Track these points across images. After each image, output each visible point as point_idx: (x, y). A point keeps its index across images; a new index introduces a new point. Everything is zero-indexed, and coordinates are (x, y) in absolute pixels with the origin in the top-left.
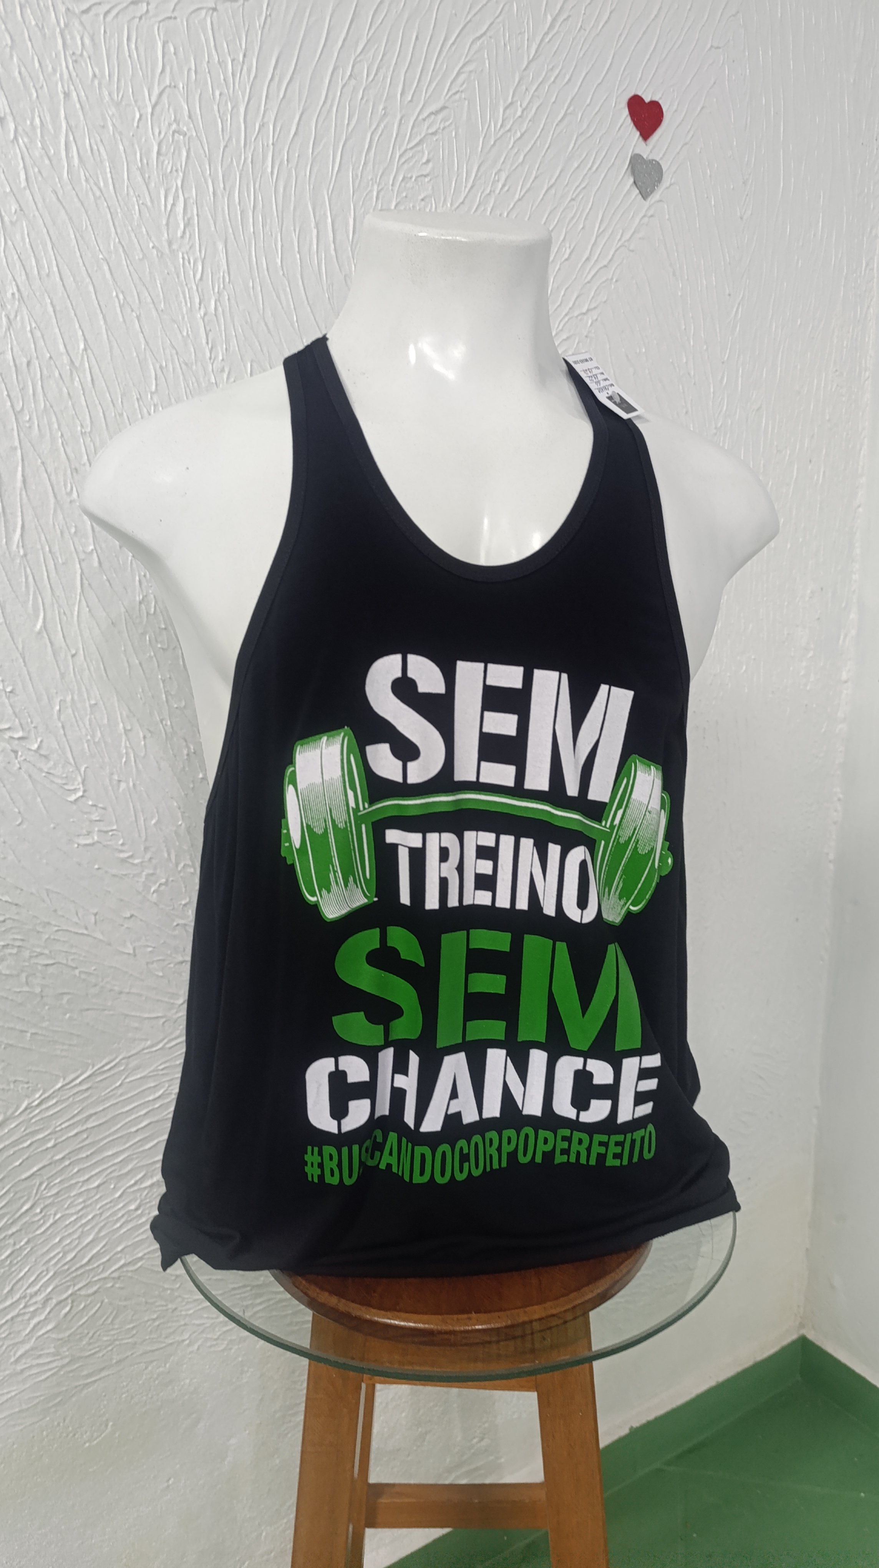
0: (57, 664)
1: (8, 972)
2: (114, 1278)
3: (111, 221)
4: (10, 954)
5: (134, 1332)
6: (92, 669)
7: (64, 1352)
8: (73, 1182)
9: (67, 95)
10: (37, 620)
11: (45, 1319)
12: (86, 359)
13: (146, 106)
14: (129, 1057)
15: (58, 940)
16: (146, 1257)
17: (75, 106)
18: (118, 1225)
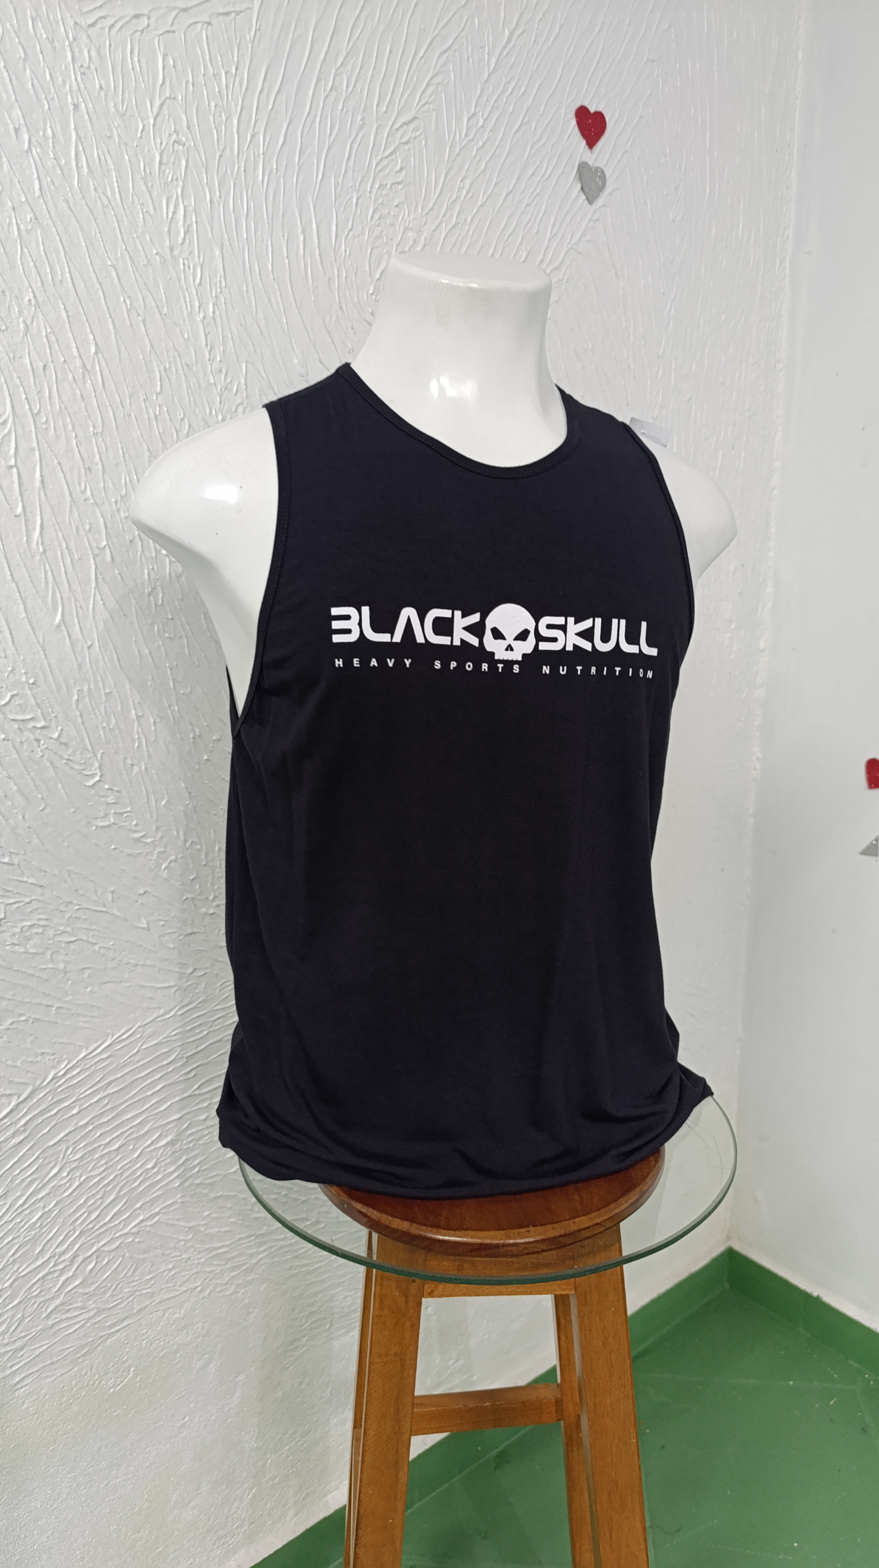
0: (76, 657)
1: (34, 951)
2: (133, 1234)
3: (118, 230)
4: (37, 933)
5: (153, 1282)
6: (106, 658)
7: (91, 1305)
8: (96, 1145)
9: (76, 106)
10: (56, 615)
11: (73, 1276)
12: (97, 362)
13: (148, 118)
14: (145, 1025)
15: (79, 918)
16: (162, 1211)
17: (83, 117)
18: (137, 1183)
